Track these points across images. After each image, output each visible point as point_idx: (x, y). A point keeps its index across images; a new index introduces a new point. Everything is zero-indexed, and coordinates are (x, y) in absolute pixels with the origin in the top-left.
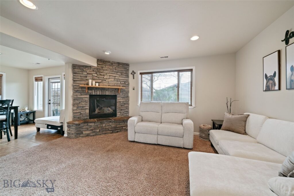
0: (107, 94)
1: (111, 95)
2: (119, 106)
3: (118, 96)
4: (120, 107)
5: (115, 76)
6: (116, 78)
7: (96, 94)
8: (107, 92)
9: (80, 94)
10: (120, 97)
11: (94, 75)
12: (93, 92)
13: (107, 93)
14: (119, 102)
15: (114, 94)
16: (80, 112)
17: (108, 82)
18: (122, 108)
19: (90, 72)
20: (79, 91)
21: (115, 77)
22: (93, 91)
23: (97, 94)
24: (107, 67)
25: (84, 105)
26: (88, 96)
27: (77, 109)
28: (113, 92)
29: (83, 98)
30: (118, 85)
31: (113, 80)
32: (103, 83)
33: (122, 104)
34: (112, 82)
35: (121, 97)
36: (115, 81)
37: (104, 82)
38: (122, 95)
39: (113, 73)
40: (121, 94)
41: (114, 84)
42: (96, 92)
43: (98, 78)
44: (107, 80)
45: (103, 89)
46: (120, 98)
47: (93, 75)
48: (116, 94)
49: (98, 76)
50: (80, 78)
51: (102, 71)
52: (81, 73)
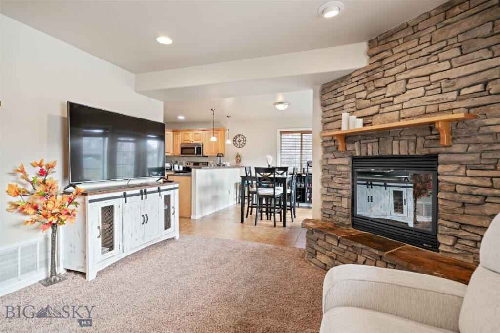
0: (396, 152)
1: (411, 153)
2: (451, 206)
3: (441, 158)
4: (452, 211)
5: (428, 73)
6: (433, 78)
7: (364, 154)
8: (395, 143)
9: (332, 156)
10: (454, 163)
11: (359, 95)
12: (357, 148)
13: (397, 148)
14: (448, 188)
15: (425, 152)
16: (332, 202)
17: (399, 107)
18: (465, 220)
19: (350, 92)
20: (330, 148)
21: (429, 75)
22: (356, 145)
23: (367, 153)
24: (396, 50)
25: (339, 186)
26: (347, 161)
27: (328, 194)
28: (419, 141)
29: (336, 165)
30: (442, 107)
31: (421, 94)
32: (383, 115)
33: (465, 198)
34: (415, 103)
35: (460, 163)
36: (428, 93)
37: (387, 109)
38: (467, 152)
39: (418, 64)
40: (457, 148)
41: (422, 109)
42: (364, 149)
43: (368, 102)
44: (396, 100)
45: (382, 135)
46: (451, 168)
47: (357, 97)
48: (433, 151)
49: (370, 96)
50: (332, 115)
51: (379, 75)
52: (332, 101)
